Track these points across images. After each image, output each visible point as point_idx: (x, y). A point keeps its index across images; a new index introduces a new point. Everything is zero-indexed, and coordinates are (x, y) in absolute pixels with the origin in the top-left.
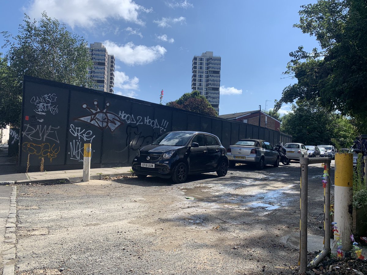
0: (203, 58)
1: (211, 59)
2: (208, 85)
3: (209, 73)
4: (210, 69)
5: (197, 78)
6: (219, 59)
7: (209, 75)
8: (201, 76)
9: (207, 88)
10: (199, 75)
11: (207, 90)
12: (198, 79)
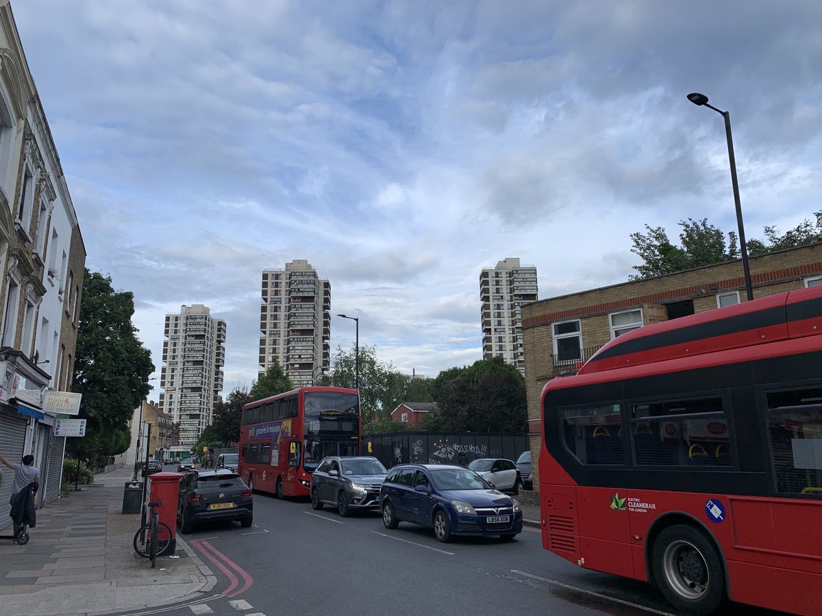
0: (499, 271)
1: (517, 271)
2: (516, 322)
3: (515, 300)
4: (517, 292)
5: (492, 311)
6: (533, 271)
7: (516, 304)
8: (499, 307)
9: (513, 329)
10: (494, 305)
11: (513, 333)
12: (495, 313)
